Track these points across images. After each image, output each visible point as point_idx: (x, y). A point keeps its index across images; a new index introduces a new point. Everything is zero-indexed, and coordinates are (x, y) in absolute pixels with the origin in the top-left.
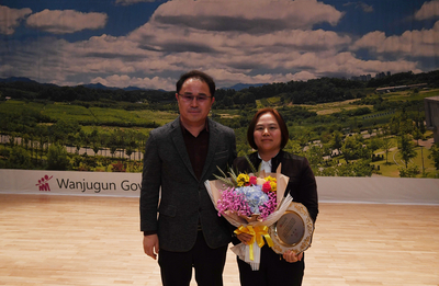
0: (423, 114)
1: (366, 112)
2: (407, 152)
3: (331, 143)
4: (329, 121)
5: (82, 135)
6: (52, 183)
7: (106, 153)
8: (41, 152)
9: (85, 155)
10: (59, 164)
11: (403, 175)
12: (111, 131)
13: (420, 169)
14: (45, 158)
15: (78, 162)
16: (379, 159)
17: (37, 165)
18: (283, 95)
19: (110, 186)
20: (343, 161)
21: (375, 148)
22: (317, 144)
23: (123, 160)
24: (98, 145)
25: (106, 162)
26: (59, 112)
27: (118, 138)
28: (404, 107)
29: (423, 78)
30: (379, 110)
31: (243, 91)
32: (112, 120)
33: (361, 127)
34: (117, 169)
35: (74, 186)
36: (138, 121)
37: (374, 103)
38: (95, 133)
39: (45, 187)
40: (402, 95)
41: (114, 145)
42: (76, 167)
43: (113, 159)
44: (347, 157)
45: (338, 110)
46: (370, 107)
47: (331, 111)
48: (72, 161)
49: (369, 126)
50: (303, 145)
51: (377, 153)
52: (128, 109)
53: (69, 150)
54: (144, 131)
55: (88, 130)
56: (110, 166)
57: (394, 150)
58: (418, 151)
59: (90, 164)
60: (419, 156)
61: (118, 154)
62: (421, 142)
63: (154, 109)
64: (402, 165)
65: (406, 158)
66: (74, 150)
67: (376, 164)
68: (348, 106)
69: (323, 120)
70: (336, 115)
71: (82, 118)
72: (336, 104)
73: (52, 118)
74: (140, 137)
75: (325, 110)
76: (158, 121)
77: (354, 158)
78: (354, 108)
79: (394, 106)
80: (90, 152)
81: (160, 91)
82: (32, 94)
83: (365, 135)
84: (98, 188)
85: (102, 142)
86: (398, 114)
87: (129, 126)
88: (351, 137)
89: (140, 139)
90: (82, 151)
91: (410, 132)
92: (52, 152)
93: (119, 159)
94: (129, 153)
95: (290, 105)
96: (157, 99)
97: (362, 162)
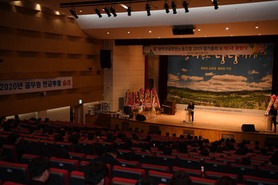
0: (263, 98)
2: (260, 105)
3: (245, 102)
5: (198, 99)
11: (259, 109)
12: (204, 98)
18: (236, 93)
19: (203, 108)
21: (254, 104)
22: (242, 103)
23: (206, 104)
24: (201, 101)
25: (202, 104)
26: (194, 94)
28: (259, 96)
29: (263, 91)
30: (254, 97)
31: (228, 92)
32: (204, 96)
34: (204, 105)
38: (201, 99)
40: (259, 94)
41: (204, 101)
44: (248, 105)
46: (252, 96)
47: (245, 97)
48: (196, 103)
49: (252, 100)
50: (239, 103)
52: (207, 94)
57: (257, 104)
59: (199, 104)
60: (262, 106)
61: (204, 103)
62: (263, 103)
63: (212, 95)
64: (259, 107)
67: (254, 107)
68: (248, 96)
69: (243, 98)
71: (198, 96)
72: (246, 95)
75: (243, 96)
76: (212, 97)
79: (257, 96)
82: (190, 91)
84: (201, 109)
86: (258, 98)
87: (207, 98)
88: (249, 102)
89: (209, 100)
91: (260, 101)
95: (237, 95)
96: (212, 93)
97: (251, 106)
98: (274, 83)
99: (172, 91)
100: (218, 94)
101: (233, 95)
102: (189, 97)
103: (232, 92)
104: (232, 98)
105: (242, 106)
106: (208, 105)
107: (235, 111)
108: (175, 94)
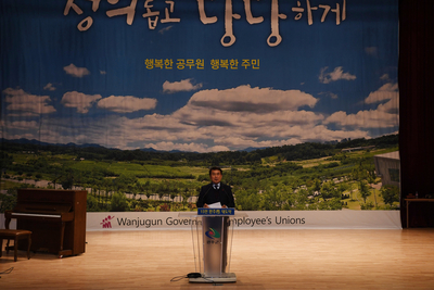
0: (373, 166)
1: (336, 165)
2: (365, 192)
3: (313, 187)
4: (311, 172)
5: (138, 185)
6: (113, 222)
7: (156, 198)
8: (107, 198)
9: (140, 200)
10: (119, 207)
11: (363, 208)
12: (160, 181)
13: (374, 204)
14: (109, 203)
15: (134, 205)
16: (346, 197)
17: (102, 208)
18: (280, 154)
19: (158, 222)
20: (321, 199)
21: (343, 190)
22: (304, 188)
23: (168, 202)
24: (150, 192)
25: (155, 204)
26: (121, 169)
27: (165, 187)
28: (361, 161)
29: (372, 142)
30: (345, 163)
31: (253, 152)
32: (160, 173)
33: (333, 176)
34: (163, 209)
35: (130, 223)
36: (179, 174)
37: (341, 159)
38: (148, 184)
39: (107, 225)
40: (360, 154)
41: (162, 191)
42: (133, 208)
43: (161, 202)
44: (325, 197)
45: (317, 165)
46: (338, 162)
47: (312, 165)
48: (130, 205)
49: (338, 175)
50: (294, 189)
51: (344, 193)
52: (172, 165)
53: (128, 196)
54: (184, 181)
55: (142, 181)
56: (159, 207)
57: (356, 191)
58: (372, 191)
59: (144, 206)
60: (373, 195)
61: (164, 198)
62: (373, 185)
63: (191, 165)
64: (362, 201)
65: (364, 196)
66: (132, 196)
67: (345, 201)
68: (324, 161)
69: (307, 171)
70: (315, 167)
71: (138, 173)
72: (315, 160)
73: (116, 173)
74: (181, 185)
75: (308, 164)
76: (194, 174)
77: (329, 197)
78: (328, 163)
79: (354, 161)
80: (144, 198)
81: (195, 153)
82: (101, 156)
83: (336, 181)
84: (148, 224)
85: (153, 190)
86: (357, 167)
87: (173, 178)
88: (326, 183)
89: (181, 187)
90: (138, 197)
91: (365, 178)
92: (115, 198)
93: (165, 202)
94: (173, 197)
95: (285, 161)
96: (193, 158)
97: (335, 200)
98: (405, 110)
99: (21, 159)
100: (214, 160)
101: (271, 163)
102: (98, 179)
103: (268, 152)
104: (268, 173)
105: (304, 202)
106: (177, 207)
107: (282, 221)
108: (36, 170)
